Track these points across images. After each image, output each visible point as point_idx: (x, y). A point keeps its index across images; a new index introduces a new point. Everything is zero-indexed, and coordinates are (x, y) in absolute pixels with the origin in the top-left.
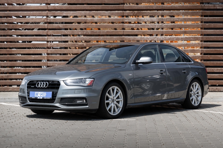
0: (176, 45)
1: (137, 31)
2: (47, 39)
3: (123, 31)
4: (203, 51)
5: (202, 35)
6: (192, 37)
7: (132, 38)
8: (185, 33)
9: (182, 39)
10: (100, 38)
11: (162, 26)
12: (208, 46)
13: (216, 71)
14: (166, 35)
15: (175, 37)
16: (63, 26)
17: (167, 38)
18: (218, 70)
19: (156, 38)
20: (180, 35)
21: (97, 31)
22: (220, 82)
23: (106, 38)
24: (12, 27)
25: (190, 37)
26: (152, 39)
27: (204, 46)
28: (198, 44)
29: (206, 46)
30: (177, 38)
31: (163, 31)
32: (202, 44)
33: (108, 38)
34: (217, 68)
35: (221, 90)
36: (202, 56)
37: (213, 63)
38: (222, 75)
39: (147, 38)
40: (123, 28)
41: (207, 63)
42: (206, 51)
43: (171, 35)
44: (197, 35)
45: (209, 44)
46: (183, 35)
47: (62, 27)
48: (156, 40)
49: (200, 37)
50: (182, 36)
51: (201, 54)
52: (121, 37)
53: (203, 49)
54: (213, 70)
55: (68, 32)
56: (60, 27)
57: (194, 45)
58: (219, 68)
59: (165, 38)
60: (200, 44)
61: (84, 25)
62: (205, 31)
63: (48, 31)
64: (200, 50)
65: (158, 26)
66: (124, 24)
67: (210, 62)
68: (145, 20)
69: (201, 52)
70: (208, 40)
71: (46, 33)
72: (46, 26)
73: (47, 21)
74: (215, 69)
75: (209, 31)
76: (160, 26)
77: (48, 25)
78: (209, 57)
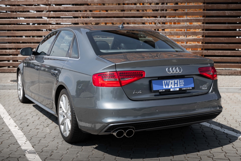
1: (137, 13)
2: (49, 21)
4: (204, 34)
5: (203, 16)
6: (193, 19)
7: (132, 19)
8: (187, 14)
9: (184, 21)
10: (101, 19)
11: (162, 7)
12: (210, 28)
13: (217, 54)
14: (170, 17)
15: (176, 19)
16: (64, 8)
17: (168, 20)
18: (219, 53)
19: (157, 19)
20: (182, 16)
21: (97, 13)
22: (221, 65)
23: (107, 20)
24: (15, 9)
25: (191, 18)
26: (153, 21)
27: (205, 28)
28: (199, 26)
29: (208, 28)
30: (178, 19)
31: (163, 13)
32: (204, 26)
33: (108, 20)
34: (219, 51)
35: (222, 74)
36: (203, 39)
37: (215, 46)
38: (223, 58)
39: (147, 19)
40: (123, 9)
41: (208, 45)
42: (207, 33)
43: (174, 17)
44: (199, 16)
45: (211, 26)
46: (186, 16)
47: (62, 9)
48: (157, 22)
49: (202, 19)
50: (185, 18)
51: (203, 36)
52: (121, 19)
53: (205, 31)
54: (214, 53)
55: (68, 14)
56: (60, 9)
57: (196, 27)
58: (220, 51)
59: (166, 20)
60: (202, 26)
61: (85, 7)
62: (207, 12)
63: (49, 13)
64: (201, 32)
65: (159, 7)
66: (124, 6)
67: (211, 45)
68: (146, 1)
69: (202, 35)
70: (210, 21)
71: (48, 15)
72: (48, 8)
73: (48, 3)
74: (216, 52)
75: (212, 12)
76: (160, 7)
77: (49, 7)
78: (210, 39)
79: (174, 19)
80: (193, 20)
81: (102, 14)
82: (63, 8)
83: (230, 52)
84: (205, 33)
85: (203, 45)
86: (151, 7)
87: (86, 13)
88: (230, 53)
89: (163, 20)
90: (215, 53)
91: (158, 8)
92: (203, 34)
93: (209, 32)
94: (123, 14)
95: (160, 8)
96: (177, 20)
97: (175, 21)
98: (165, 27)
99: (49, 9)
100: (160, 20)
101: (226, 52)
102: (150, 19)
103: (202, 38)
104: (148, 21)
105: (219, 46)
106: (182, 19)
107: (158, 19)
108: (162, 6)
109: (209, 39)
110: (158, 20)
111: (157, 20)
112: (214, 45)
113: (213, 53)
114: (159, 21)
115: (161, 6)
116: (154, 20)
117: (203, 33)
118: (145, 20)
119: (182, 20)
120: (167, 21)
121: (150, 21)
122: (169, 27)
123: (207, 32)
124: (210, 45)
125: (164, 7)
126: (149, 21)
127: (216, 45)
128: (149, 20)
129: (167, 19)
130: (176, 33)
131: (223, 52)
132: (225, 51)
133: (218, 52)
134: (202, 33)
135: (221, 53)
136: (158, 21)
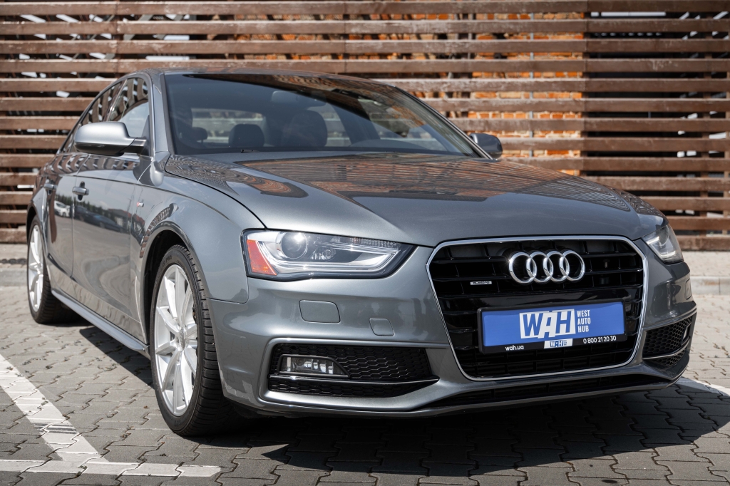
0: (508, 105)
3: (346, 64)
4: (588, 126)
5: (586, 74)
6: (555, 82)
8: (536, 68)
9: (526, 88)
11: (462, 46)
12: (606, 109)
13: (629, 186)
15: (504, 83)
16: (163, 48)
17: (478, 86)
18: (633, 183)
19: (446, 83)
24: (12, 49)
25: (548, 80)
27: (591, 108)
28: (573, 103)
29: (598, 108)
30: (509, 83)
31: (466, 64)
32: (586, 102)
34: (632, 178)
36: (585, 142)
37: (620, 163)
39: (417, 83)
40: (343, 51)
41: (601, 161)
42: (597, 124)
45: (609, 103)
46: (532, 74)
47: (159, 49)
49: (580, 82)
50: (529, 79)
51: (584, 133)
53: (589, 119)
54: (618, 184)
56: (153, 50)
57: (563, 106)
58: (638, 179)
59: (473, 84)
60: (581, 103)
61: (227, 44)
62: (597, 62)
63: (117, 63)
64: (580, 122)
65: (451, 46)
66: (347, 41)
67: (610, 160)
68: (412, 28)
69: (583, 129)
70: (606, 89)
71: (114, 66)
72: (114, 46)
73: (117, 32)
74: (624, 181)
75: (610, 62)
76: (456, 46)
77: (118, 43)
78: (607, 143)
79: (497, 83)
80: (553, 85)
81: (280, 65)
82: (160, 46)
83: (667, 181)
84: (590, 123)
85: (584, 160)
86: (427, 46)
87: (230, 63)
88: (667, 185)
89: (465, 84)
90: (622, 184)
91: (450, 50)
92: (585, 127)
93: (601, 122)
94: (343, 66)
95: (455, 48)
96: (506, 85)
97: (501, 86)
98: (472, 105)
99: (117, 50)
100: (456, 84)
101: (654, 182)
102: (426, 82)
103: (583, 139)
104: (418, 86)
105: (631, 162)
106: (520, 83)
107: (450, 82)
108: (460, 44)
109: (603, 141)
110: (449, 84)
111: (445, 85)
112: (619, 161)
113: (615, 184)
114: (453, 86)
115: (458, 44)
116: (438, 85)
117: (585, 123)
118: (411, 85)
119: (520, 85)
120: (475, 87)
121: (424, 87)
122: (483, 105)
123: (596, 122)
124: (606, 160)
125: (467, 46)
126: (422, 87)
127: (625, 160)
128: (422, 85)
129: (475, 82)
130: (503, 124)
131: (645, 182)
132: (650, 179)
133: (629, 181)
134: (583, 125)
135: (640, 183)
136: (449, 87)
